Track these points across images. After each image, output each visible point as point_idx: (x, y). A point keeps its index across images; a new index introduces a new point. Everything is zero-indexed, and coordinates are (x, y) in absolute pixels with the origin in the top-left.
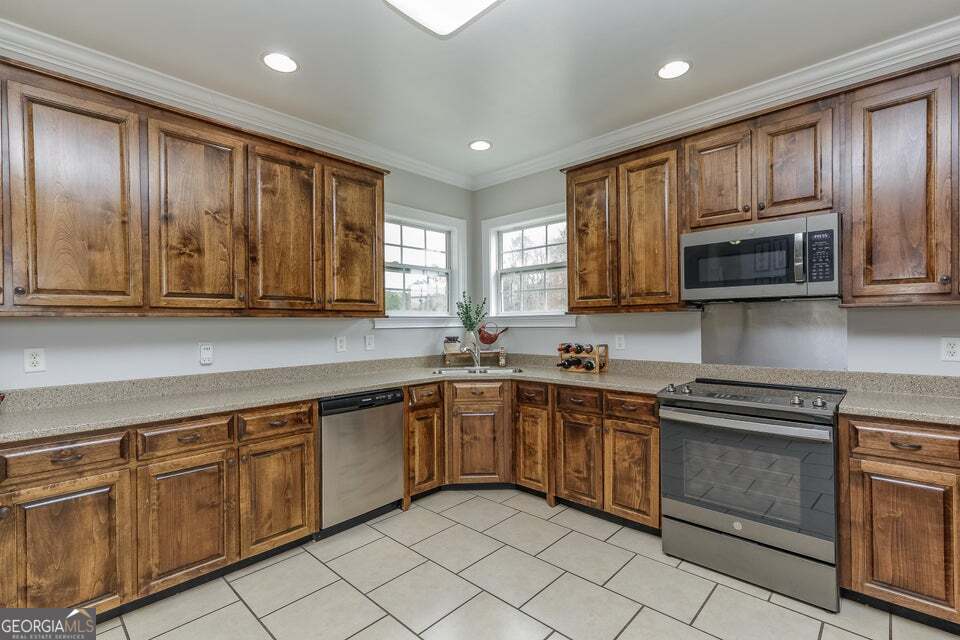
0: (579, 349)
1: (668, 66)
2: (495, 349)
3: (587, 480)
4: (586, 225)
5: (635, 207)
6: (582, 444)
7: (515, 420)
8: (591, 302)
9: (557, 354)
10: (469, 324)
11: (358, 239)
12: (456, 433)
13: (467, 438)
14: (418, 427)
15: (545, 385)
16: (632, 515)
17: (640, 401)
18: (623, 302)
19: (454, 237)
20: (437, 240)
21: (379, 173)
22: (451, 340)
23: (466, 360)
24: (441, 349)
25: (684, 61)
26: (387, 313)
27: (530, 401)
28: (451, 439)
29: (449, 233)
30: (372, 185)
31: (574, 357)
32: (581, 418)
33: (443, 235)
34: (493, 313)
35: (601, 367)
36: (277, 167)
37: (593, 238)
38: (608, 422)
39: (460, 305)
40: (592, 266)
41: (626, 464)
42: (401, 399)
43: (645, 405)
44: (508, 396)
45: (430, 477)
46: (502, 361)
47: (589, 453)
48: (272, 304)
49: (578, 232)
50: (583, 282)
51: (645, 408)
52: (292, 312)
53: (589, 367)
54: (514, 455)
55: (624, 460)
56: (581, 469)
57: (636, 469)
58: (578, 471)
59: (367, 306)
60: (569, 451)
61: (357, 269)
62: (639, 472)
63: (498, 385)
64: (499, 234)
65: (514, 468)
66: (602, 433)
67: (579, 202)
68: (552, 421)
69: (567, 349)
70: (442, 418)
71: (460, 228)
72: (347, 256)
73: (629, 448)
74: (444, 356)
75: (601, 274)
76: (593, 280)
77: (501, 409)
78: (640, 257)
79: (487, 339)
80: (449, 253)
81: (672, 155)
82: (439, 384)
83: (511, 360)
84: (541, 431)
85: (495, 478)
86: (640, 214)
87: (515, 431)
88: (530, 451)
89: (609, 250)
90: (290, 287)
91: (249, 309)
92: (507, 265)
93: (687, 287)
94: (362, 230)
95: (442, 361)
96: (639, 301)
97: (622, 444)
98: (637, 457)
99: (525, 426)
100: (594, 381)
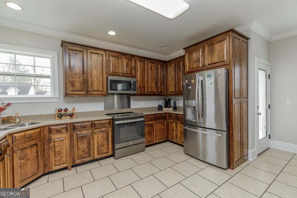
1: (110, 32)
3: (88, 152)
6: (85, 141)
8: (77, 92)
16: (104, 155)
17: (106, 121)
18: (89, 93)
25: (115, 32)
32: (85, 132)
40: (77, 80)
41: (102, 141)
43: (107, 122)
50: (73, 85)
51: (107, 123)
55: (101, 140)
56: (85, 149)
57: (105, 141)
58: (84, 151)
60: (80, 145)
62: (106, 142)
63: (39, 130)
73: (102, 136)
76: (78, 84)
78: (95, 80)
81: (104, 53)
86: (95, 67)
88: (59, 153)
93: (110, 90)
96: (95, 93)
97: (100, 136)
98: (105, 138)
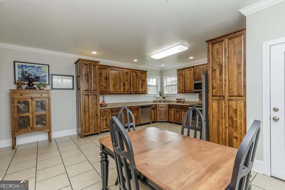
0: (180, 99)
2: (165, 99)
3: (179, 119)
4: (180, 79)
5: (187, 76)
6: (179, 114)
7: (169, 111)
8: (181, 91)
9: (176, 100)
10: (161, 95)
11: (144, 82)
12: (159, 113)
13: (160, 114)
14: (153, 111)
15: (173, 105)
18: (186, 92)
19: (158, 79)
20: (155, 80)
21: (146, 71)
22: (157, 98)
23: (160, 101)
24: (156, 100)
26: (148, 93)
27: (171, 107)
28: (158, 114)
29: (157, 79)
30: (145, 73)
31: (179, 101)
32: (178, 110)
33: (156, 79)
34: (165, 93)
35: (183, 102)
36: (133, 73)
37: (181, 81)
38: (182, 110)
39: (159, 92)
40: (181, 86)
42: (150, 107)
44: (167, 107)
45: (155, 119)
46: (167, 102)
47: (180, 115)
48: (133, 93)
49: (179, 80)
50: (180, 88)
52: (135, 94)
53: (181, 102)
54: (169, 116)
58: (178, 118)
59: (145, 93)
60: (177, 115)
61: (144, 87)
63: (166, 105)
64: (166, 79)
65: (168, 119)
66: (182, 112)
67: (179, 75)
68: (174, 111)
69: (177, 99)
70: (156, 110)
71: (159, 78)
72: (142, 85)
74: (156, 101)
75: (183, 87)
76: (181, 88)
77: (166, 109)
79: (164, 98)
80: (157, 82)
81: (193, 69)
82: (156, 105)
83: (168, 101)
84: (173, 112)
85: (165, 120)
86: (188, 78)
87: (169, 113)
88: (171, 116)
89: (184, 83)
90: (135, 90)
91: (131, 93)
92: (167, 84)
93: (194, 89)
94: (144, 81)
95: (156, 102)
96: (188, 91)
97: (184, 113)
99: (170, 112)
100: (182, 104)
